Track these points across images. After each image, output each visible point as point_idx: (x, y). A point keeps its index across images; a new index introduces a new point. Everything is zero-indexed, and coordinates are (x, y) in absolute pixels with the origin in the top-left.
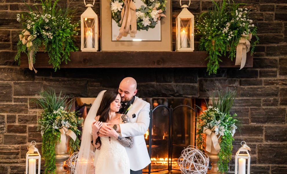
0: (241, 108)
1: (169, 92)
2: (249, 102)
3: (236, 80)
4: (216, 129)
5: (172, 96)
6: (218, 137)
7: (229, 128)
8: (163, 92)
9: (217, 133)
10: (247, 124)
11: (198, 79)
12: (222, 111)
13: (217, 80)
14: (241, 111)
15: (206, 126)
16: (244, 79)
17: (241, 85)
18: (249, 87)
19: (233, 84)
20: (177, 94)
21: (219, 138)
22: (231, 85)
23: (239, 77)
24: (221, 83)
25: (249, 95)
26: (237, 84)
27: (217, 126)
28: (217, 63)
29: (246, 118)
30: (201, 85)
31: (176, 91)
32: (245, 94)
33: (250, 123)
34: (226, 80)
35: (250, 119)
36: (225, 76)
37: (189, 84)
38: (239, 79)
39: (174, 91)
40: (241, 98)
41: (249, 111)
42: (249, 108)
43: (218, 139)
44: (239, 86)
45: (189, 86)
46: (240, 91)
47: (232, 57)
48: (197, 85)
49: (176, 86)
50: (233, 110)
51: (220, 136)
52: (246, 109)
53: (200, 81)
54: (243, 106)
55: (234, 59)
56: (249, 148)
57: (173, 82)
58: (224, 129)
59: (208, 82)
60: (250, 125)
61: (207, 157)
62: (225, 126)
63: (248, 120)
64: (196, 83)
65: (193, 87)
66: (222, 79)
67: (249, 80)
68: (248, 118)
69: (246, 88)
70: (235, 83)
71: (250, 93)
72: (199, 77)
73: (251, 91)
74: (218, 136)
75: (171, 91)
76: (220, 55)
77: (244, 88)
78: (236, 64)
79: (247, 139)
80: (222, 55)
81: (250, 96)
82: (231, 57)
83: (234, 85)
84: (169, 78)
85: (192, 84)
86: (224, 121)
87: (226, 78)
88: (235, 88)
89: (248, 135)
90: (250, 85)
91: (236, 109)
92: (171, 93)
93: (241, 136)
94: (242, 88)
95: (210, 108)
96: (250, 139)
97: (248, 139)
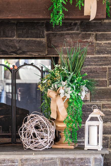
0: (98, 67)
1: (10, 48)
2: (107, 60)
3: (90, 34)
4: (62, 91)
5: (14, 54)
6: (63, 101)
7: (78, 89)
8: (4, 49)
9: (62, 96)
10: (105, 86)
11: (46, 33)
12: (71, 70)
13: (68, 34)
14: (98, 71)
15: (51, 88)
16: (100, 33)
17: (96, 40)
18: (107, 42)
19: (87, 39)
20: (21, 52)
21: (65, 101)
22: (85, 40)
23: (95, 31)
24: (73, 38)
25: (107, 52)
26: (91, 39)
27: (63, 87)
28: (61, 12)
29: (104, 79)
30: (49, 40)
31: (18, 48)
32: (102, 51)
33: (109, 85)
34: (79, 34)
35: (108, 81)
36: (78, 30)
37: (34, 39)
38: (94, 33)
39: (15, 47)
40: (97, 56)
41: (106, 71)
42: (107, 67)
43: (64, 103)
44: (94, 41)
45: (35, 41)
46: (96, 47)
47: (80, 6)
48: (44, 40)
49: (18, 42)
50: (88, 70)
51: (66, 99)
52: (103, 68)
53: (48, 35)
54: (100, 65)
55: (83, 8)
56: (102, 114)
57: (15, 36)
58: (70, 90)
59: (57, 37)
60: (108, 87)
61: (53, 125)
62: (73, 87)
63: (106, 81)
64: (43, 37)
65: (40, 43)
66: (74, 33)
67: (106, 34)
68: (107, 79)
69: (103, 44)
70: (89, 38)
71: (108, 50)
72: (47, 31)
73: (108, 47)
74: (63, 99)
75: (12, 47)
76: (65, 3)
77: (101, 44)
78: (85, 14)
79: (104, 105)
80: (67, 3)
81: (107, 54)
82: (78, 6)
83: (89, 40)
84: (10, 32)
85: (38, 39)
86: (72, 81)
87: (78, 32)
88: (90, 43)
89: (106, 100)
90: (107, 39)
91: (91, 69)
92: (12, 50)
93: (98, 101)
94: (98, 44)
95: (57, 67)
96: (109, 104)
97: (106, 104)
